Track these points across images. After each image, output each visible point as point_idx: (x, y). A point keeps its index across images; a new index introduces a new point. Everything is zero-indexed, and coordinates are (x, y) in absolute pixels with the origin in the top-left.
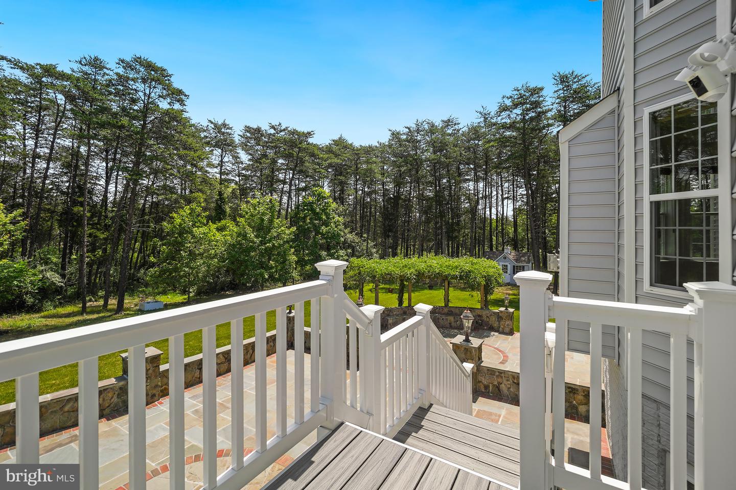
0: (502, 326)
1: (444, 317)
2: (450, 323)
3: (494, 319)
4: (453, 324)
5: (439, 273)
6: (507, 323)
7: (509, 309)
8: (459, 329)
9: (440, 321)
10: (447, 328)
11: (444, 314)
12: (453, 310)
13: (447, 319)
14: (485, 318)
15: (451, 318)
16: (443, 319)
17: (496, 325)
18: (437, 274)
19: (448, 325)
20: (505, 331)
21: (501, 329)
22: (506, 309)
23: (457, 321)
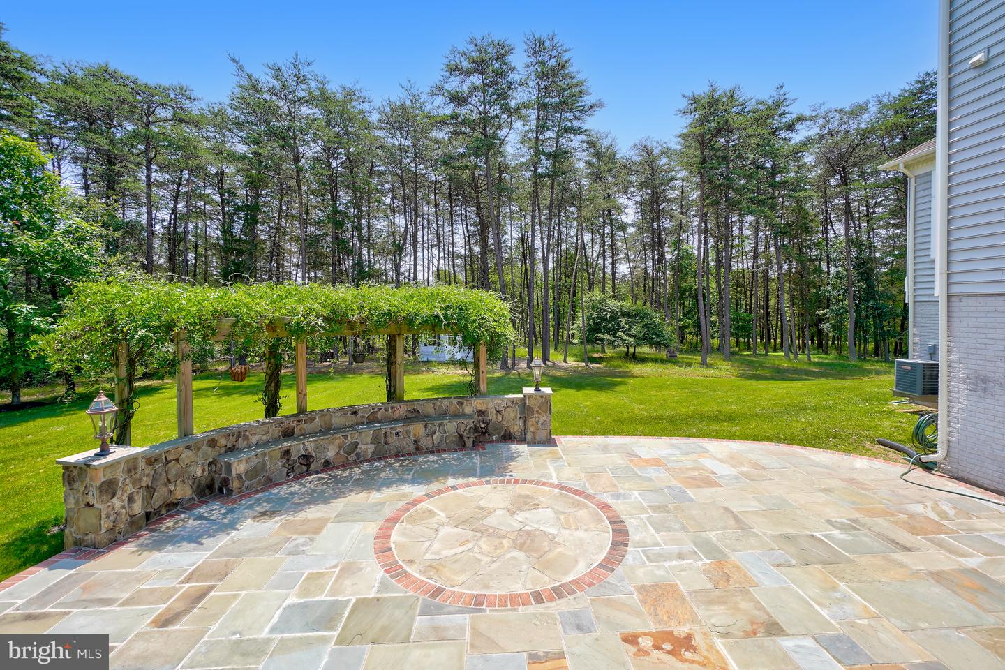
0: (532, 429)
1: (400, 427)
2: (415, 442)
3: (512, 415)
4: (424, 443)
5: (388, 314)
6: (541, 420)
7: (542, 389)
8: (438, 451)
9: (390, 440)
10: (409, 454)
11: (397, 420)
12: (420, 408)
13: (408, 432)
14: (492, 416)
15: (418, 429)
16: (398, 434)
17: (517, 428)
18: (384, 314)
19: (412, 448)
20: (538, 438)
21: (529, 436)
22: (537, 389)
23: (434, 433)
